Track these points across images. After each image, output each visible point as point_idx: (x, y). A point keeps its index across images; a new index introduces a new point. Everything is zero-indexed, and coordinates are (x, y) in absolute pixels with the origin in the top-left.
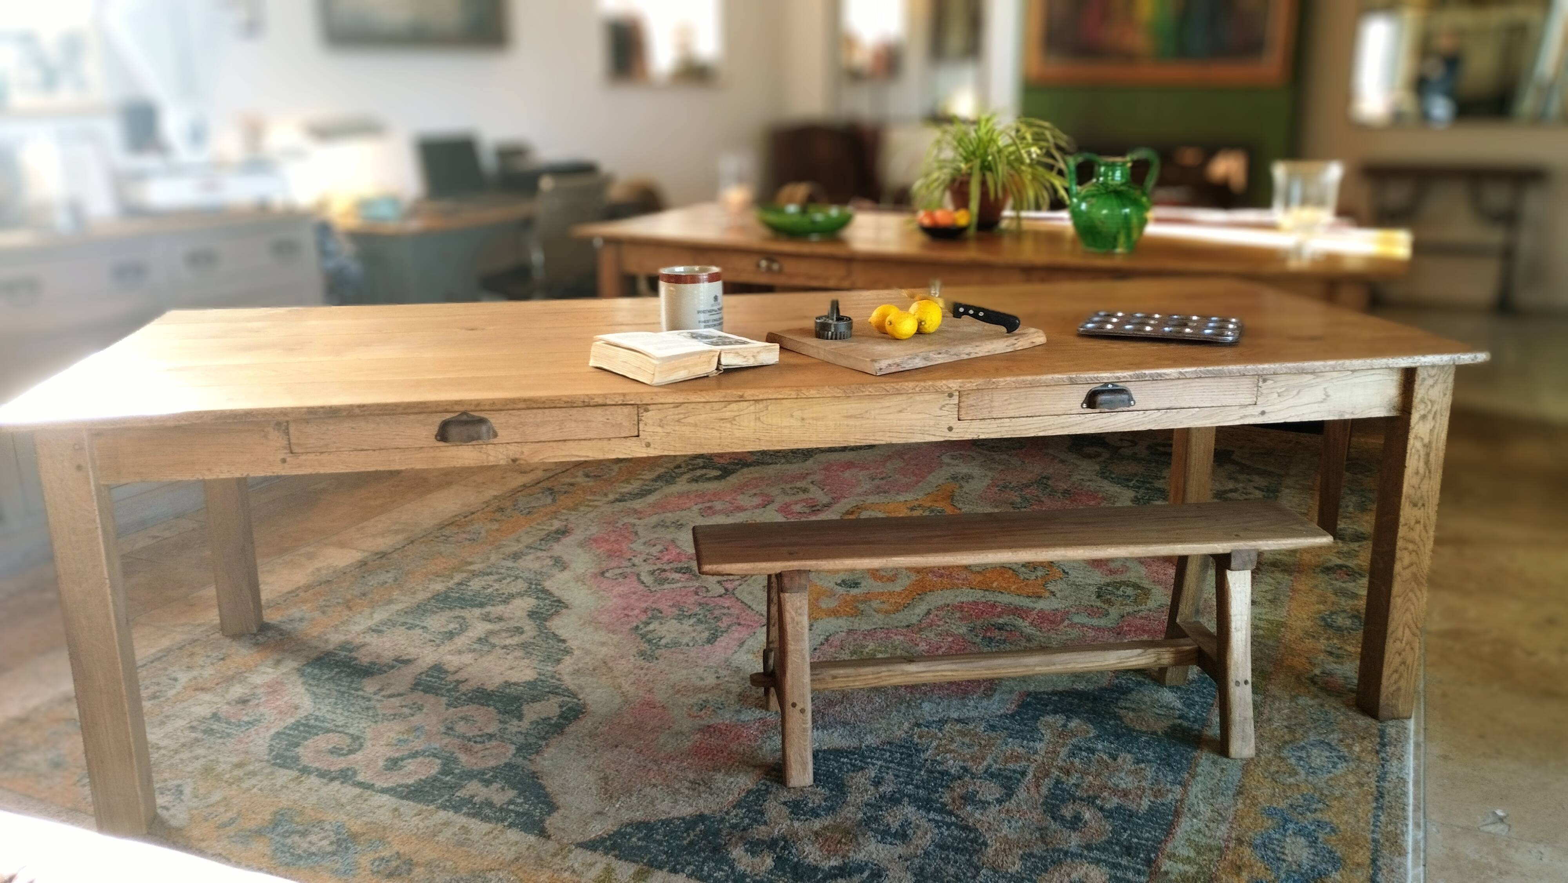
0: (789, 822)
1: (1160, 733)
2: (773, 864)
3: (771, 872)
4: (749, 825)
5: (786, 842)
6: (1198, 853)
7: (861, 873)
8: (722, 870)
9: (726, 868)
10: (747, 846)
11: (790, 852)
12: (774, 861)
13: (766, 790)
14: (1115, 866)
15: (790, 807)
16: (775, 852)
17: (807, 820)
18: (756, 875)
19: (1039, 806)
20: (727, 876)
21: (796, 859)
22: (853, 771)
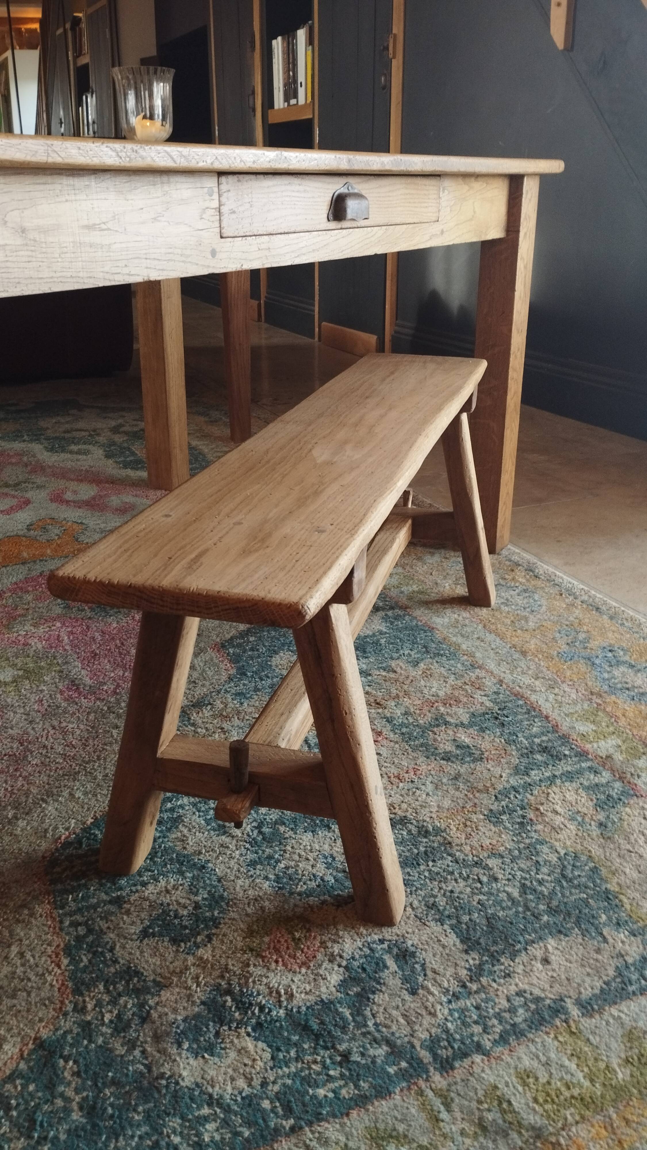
0: (191, 959)
1: (385, 630)
2: (260, 1045)
3: (276, 1062)
4: (141, 1005)
5: (229, 992)
6: (593, 722)
7: (386, 967)
8: (206, 1119)
9: (206, 1111)
10: (186, 1045)
11: (262, 1008)
12: (256, 1039)
13: (90, 931)
14: (569, 776)
15: (161, 935)
16: (240, 1024)
17: (209, 938)
18: (264, 1084)
19: (415, 755)
20: (226, 1123)
21: (282, 1012)
22: (169, 830)
